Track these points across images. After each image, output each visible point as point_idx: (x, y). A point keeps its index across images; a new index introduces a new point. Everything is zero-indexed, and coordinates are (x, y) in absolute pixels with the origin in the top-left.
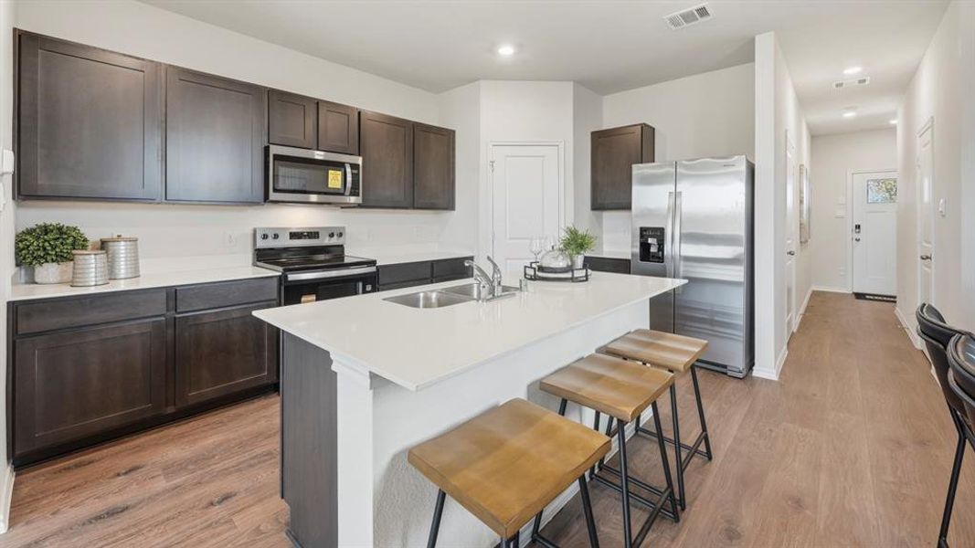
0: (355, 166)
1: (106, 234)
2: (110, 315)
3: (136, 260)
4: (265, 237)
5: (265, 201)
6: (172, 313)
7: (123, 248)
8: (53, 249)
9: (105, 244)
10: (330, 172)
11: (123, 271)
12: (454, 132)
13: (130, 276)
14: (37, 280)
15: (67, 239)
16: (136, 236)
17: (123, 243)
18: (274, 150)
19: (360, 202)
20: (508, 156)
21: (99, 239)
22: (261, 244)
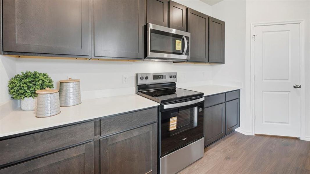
0: (187, 38)
1: (63, 78)
2: (56, 144)
3: (79, 93)
4: (142, 78)
5: (145, 58)
6: (98, 137)
7: (71, 86)
8: (29, 88)
9: (62, 84)
10: (177, 41)
11: (71, 101)
12: (224, 23)
13: (75, 103)
14: (23, 108)
15: (38, 81)
16: (80, 79)
17: (71, 84)
18: (151, 26)
19: (190, 59)
20: (264, 32)
21: (59, 81)
22: (140, 82)
